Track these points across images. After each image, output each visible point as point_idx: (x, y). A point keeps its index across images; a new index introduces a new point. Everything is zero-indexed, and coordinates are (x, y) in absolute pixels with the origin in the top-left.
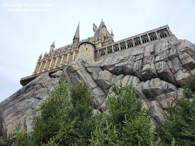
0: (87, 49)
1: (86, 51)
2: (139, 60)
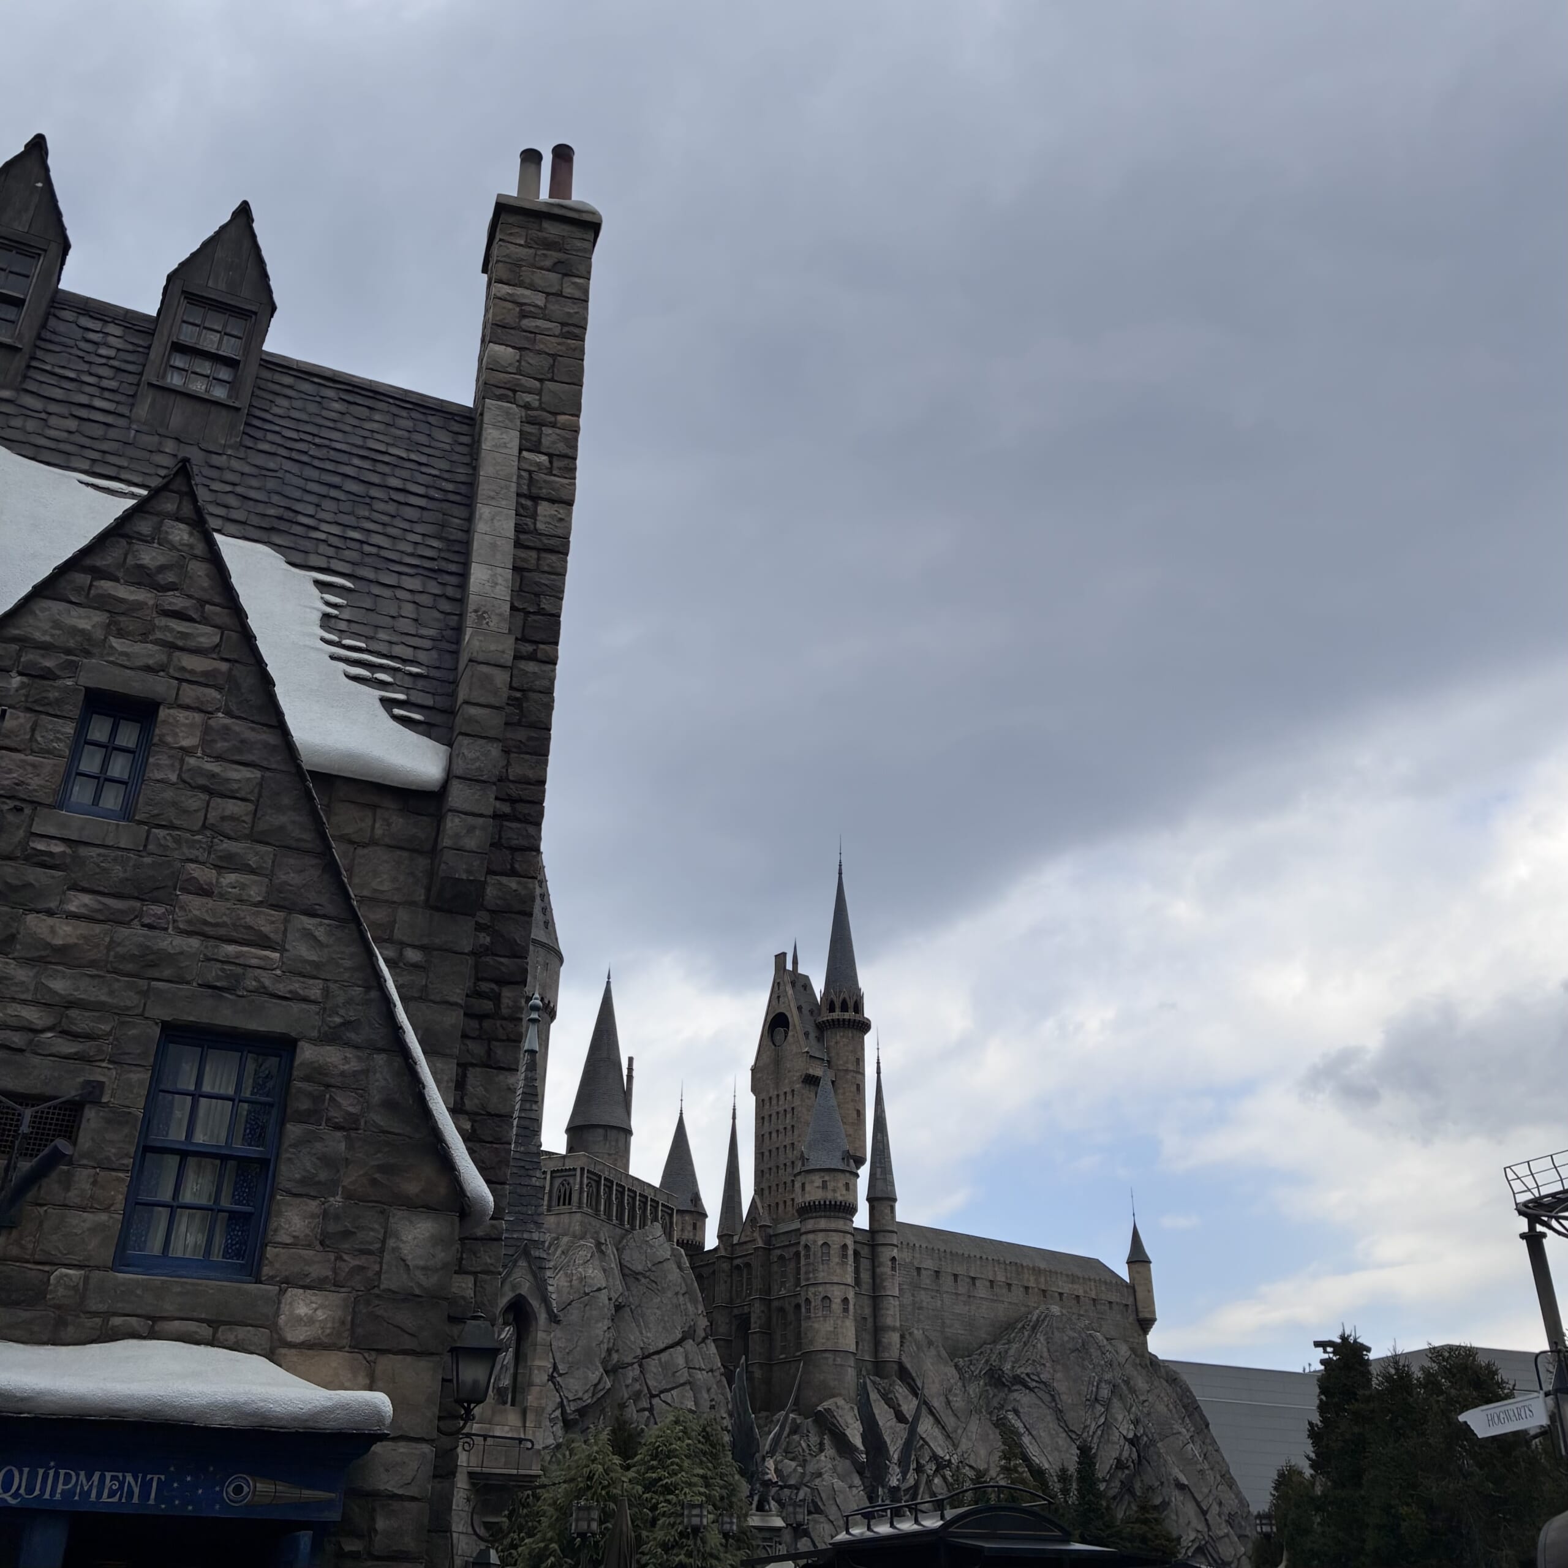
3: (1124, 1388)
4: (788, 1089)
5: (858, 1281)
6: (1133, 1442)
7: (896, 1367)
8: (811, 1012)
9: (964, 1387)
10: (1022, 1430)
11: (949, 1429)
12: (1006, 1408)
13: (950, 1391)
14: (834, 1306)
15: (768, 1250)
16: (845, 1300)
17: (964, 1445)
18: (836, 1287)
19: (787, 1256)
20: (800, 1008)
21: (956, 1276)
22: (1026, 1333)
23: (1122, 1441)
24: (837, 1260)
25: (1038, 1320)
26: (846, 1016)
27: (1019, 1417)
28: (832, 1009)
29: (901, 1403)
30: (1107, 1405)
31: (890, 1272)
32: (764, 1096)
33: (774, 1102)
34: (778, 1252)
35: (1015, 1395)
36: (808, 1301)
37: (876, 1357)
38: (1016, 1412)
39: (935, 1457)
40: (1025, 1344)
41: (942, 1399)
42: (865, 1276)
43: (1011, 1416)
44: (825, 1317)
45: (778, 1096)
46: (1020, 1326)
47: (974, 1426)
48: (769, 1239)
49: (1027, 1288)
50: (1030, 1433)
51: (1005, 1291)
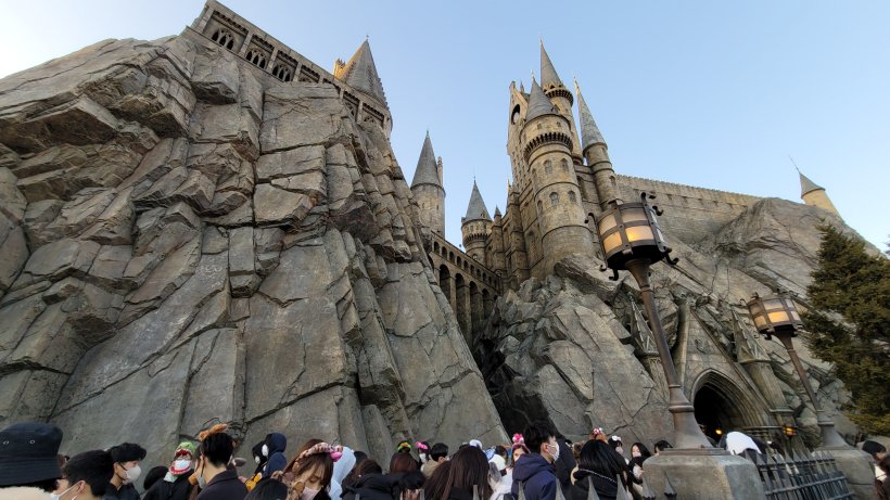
5: (583, 191)
10: (776, 277)
11: (699, 279)
14: (561, 198)
16: (572, 192)
17: (719, 288)
18: (561, 185)
21: (669, 195)
22: (747, 218)
24: (558, 169)
25: (755, 206)
27: (768, 269)
31: (610, 185)
35: (755, 255)
36: (540, 202)
39: (690, 294)
40: (750, 223)
42: (591, 193)
43: (758, 269)
44: (555, 207)
47: (723, 276)
49: (731, 205)
50: (785, 278)
51: (714, 205)
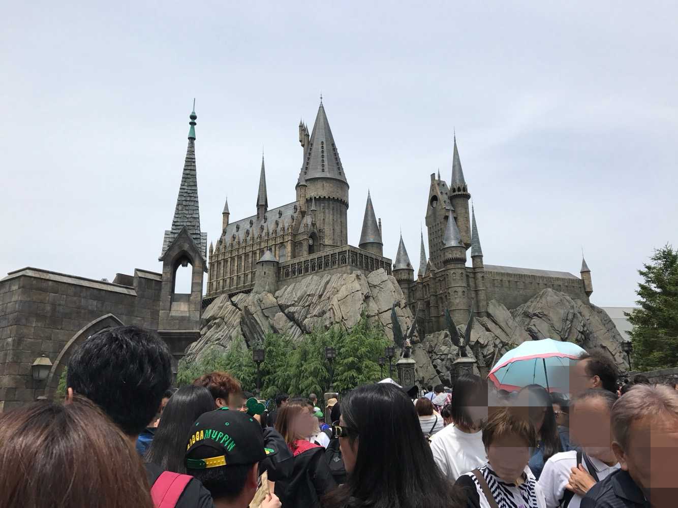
0: (265, 272)
1: (264, 277)
2: (307, 306)
3: (579, 315)
4: (439, 222)
5: (468, 285)
6: (582, 333)
7: (485, 314)
8: (446, 193)
9: (514, 318)
10: (537, 332)
11: (508, 332)
12: (531, 324)
13: (508, 320)
14: (459, 294)
15: (434, 279)
16: (463, 292)
18: (459, 288)
19: (441, 279)
20: (441, 193)
21: (509, 281)
22: (538, 299)
23: (578, 333)
24: (459, 278)
25: (542, 294)
26: (460, 193)
27: (536, 327)
28: (454, 190)
29: (488, 325)
30: (572, 322)
31: (481, 282)
32: (430, 226)
33: (434, 228)
34: (439, 278)
35: (534, 320)
36: (449, 293)
37: (478, 310)
38: (534, 325)
39: (502, 342)
40: (538, 302)
41: (505, 323)
42: (471, 284)
43: (533, 327)
44: (456, 298)
45: (435, 225)
46: (535, 296)
47: (518, 331)
48: (435, 274)
49: (538, 284)
51: (529, 285)
